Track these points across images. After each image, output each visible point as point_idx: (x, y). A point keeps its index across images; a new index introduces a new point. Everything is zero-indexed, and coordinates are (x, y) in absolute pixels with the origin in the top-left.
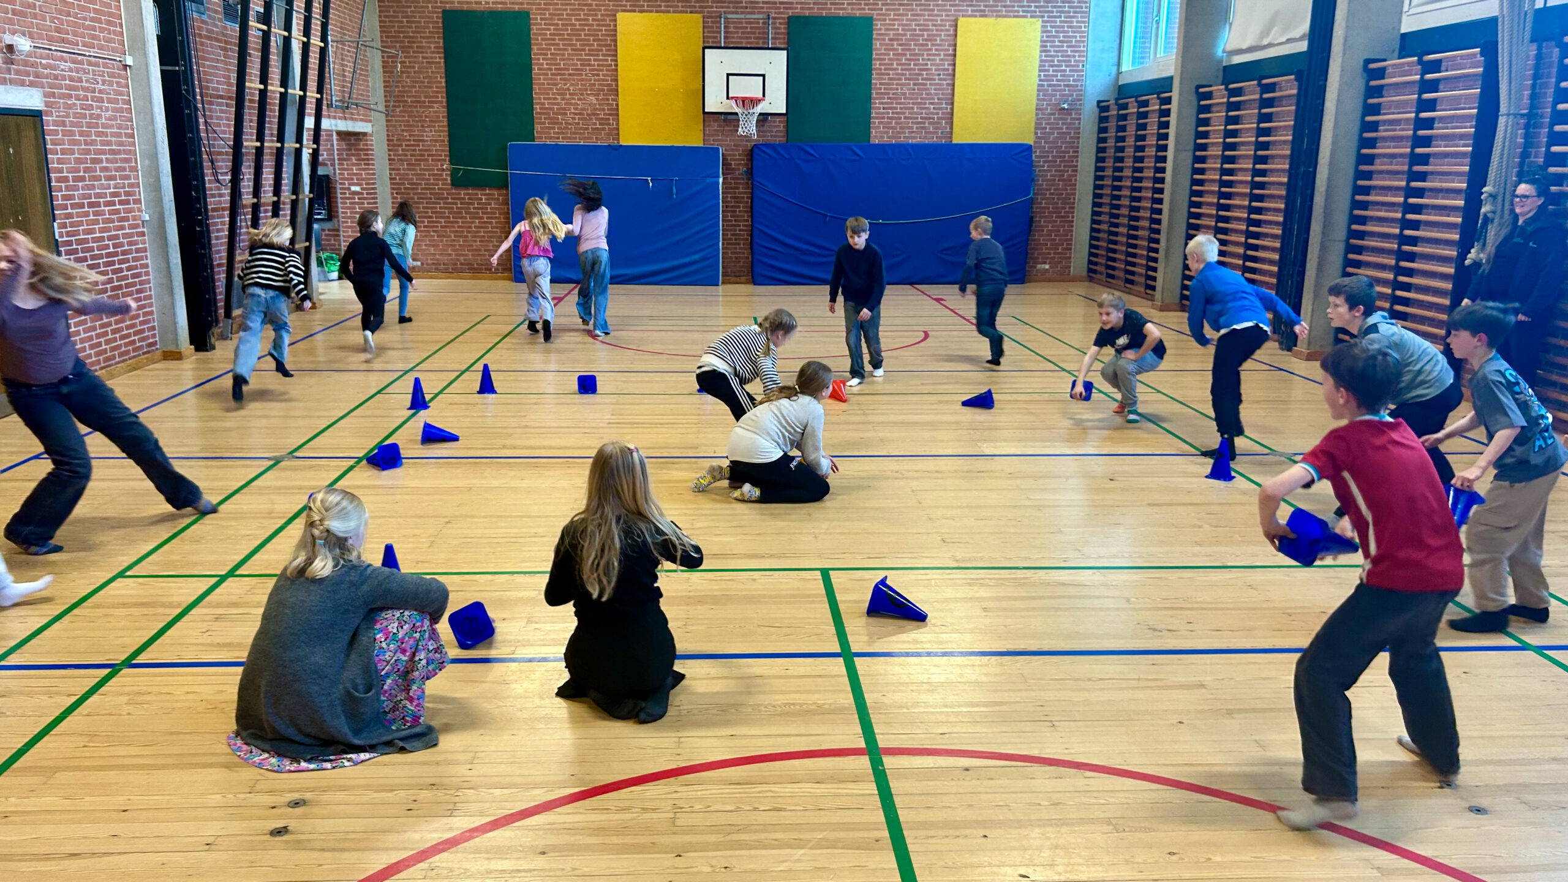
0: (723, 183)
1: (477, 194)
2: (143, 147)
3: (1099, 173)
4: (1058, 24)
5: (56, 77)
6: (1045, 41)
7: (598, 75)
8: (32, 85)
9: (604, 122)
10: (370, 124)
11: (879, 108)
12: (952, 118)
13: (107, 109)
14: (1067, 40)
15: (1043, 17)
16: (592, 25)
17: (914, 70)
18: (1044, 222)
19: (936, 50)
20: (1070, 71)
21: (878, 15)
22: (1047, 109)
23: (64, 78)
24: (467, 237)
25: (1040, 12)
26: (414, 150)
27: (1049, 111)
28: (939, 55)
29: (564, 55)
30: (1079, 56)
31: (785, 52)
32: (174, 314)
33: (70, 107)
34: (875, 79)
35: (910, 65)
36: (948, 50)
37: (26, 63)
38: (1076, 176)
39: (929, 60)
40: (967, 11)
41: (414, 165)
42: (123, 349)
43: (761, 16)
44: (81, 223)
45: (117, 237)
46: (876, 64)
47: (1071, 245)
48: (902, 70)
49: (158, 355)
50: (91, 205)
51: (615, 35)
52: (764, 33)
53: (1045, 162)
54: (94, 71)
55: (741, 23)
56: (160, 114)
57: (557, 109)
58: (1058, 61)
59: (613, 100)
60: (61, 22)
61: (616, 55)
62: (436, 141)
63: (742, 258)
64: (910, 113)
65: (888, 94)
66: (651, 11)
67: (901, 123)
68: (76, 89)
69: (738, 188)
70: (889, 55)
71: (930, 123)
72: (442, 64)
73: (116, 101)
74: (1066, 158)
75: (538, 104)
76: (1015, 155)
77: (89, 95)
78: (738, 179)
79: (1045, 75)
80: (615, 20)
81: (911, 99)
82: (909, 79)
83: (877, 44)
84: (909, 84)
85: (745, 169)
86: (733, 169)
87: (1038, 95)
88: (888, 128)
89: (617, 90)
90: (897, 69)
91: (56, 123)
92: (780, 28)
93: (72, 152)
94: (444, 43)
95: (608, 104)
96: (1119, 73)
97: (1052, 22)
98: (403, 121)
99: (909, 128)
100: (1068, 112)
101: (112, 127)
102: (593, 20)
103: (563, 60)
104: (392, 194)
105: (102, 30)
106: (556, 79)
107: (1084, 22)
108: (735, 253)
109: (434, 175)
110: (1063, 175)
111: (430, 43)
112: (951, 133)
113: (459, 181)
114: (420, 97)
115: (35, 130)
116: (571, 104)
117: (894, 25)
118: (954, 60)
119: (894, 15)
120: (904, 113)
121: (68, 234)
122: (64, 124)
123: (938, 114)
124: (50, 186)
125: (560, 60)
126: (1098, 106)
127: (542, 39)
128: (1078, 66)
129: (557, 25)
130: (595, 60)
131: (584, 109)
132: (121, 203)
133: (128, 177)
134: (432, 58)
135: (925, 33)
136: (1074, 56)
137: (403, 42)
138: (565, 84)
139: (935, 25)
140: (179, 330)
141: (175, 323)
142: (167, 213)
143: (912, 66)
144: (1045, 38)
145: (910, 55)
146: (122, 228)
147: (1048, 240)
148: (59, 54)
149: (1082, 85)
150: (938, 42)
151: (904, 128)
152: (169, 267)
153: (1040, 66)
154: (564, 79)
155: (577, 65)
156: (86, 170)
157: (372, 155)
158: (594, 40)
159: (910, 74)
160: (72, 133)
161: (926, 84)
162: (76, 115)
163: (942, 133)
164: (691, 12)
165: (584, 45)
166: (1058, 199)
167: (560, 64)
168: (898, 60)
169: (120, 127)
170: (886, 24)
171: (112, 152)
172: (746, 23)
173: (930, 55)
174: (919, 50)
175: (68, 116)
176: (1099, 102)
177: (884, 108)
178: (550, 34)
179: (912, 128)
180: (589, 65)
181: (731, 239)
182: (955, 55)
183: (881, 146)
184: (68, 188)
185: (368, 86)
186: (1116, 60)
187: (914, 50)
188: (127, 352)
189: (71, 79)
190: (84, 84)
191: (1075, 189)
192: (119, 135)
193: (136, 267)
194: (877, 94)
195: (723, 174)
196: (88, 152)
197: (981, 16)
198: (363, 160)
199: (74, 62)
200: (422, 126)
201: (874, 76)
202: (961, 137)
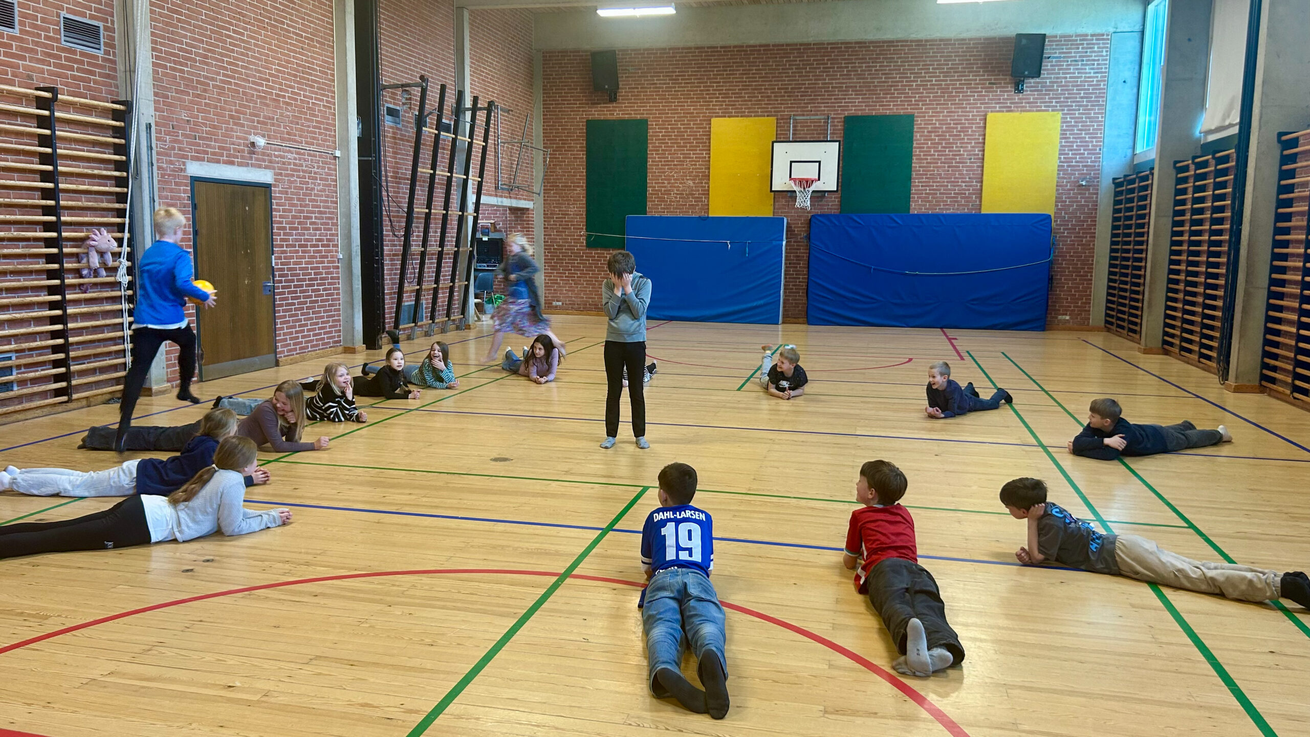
0: (786, 245)
1: (604, 254)
2: (343, 210)
3: (1114, 239)
4: (1077, 115)
5: (284, 163)
6: (1065, 130)
7: (696, 165)
8: (266, 167)
9: (698, 200)
10: (532, 203)
11: (919, 186)
12: (981, 194)
13: (319, 184)
14: (1085, 129)
15: (1063, 110)
16: (693, 128)
17: (949, 155)
18: (1065, 280)
19: (968, 139)
20: (1088, 154)
21: (918, 113)
22: (1067, 186)
23: (290, 164)
24: (595, 284)
25: (1060, 106)
26: (562, 221)
27: (1068, 187)
28: (971, 143)
29: (671, 150)
30: (1096, 142)
31: (837, 144)
32: (353, 322)
33: (291, 182)
34: (915, 163)
35: (945, 151)
36: (979, 139)
37: (264, 154)
38: (1094, 241)
39: (961, 147)
40: (996, 107)
41: (561, 232)
42: (315, 343)
43: (823, 117)
44: (292, 257)
45: (318, 268)
46: (916, 151)
47: (1090, 299)
48: (938, 155)
49: (340, 349)
50: (300, 246)
51: (710, 135)
52: (824, 130)
53: (1064, 229)
54: (312, 160)
55: (807, 122)
56: (355, 189)
57: (665, 191)
58: (1077, 146)
59: (705, 183)
60: (292, 128)
61: (710, 150)
62: (577, 215)
63: (800, 304)
64: (944, 190)
65: (927, 175)
66: (738, 116)
67: (937, 198)
68: (298, 171)
69: (800, 249)
70: (928, 144)
71: (962, 198)
72: (585, 159)
73: (327, 180)
74: (1085, 226)
75: (650, 187)
76: (1036, 223)
77: (307, 175)
78: (800, 242)
79: (1064, 158)
80: (710, 124)
81: (946, 178)
82: (944, 163)
83: (917, 136)
84: (945, 167)
85: (805, 234)
86: (796, 234)
87: (1059, 174)
88: (926, 201)
89: (709, 176)
90: (934, 155)
91: (280, 192)
92: (838, 126)
93: (291, 211)
94: (586, 144)
95: (702, 187)
96: (1134, 155)
97: (1071, 114)
98: (555, 200)
99: (943, 201)
100: (1087, 187)
101: (322, 196)
102: (694, 124)
103: (670, 154)
104: (545, 252)
105: (320, 134)
106: (664, 169)
107: (1102, 113)
108: (795, 300)
109: (575, 239)
110: (1082, 241)
111: (577, 144)
112: (981, 205)
113: (592, 244)
114: (568, 183)
115: (265, 195)
116: (675, 187)
117: (932, 120)
118: (983, 147)
119: (932, 112)
120: (940, 190)
121: (282, 264)
122: (286, 193)
123: (969, 190)
124: (272, 232)
125: (668, 154)
126: (1114, 183)
127: (656, 140)
128: (1096, 150)
129: (667, 128)
130: (693, 154)
131: (684, 190)
132: (323, 246)
133: (330, 229)
134: (577, 154)
135: (959, 126)
136: (1092, 142)
137: (559, 144)
138: (671, 172)
139: (967, 120)
140: (356, 333)
141: (353, 328)
142: (354, 254)
143: (947, 153)
144: (1064, 128)
145: (946, 144)
146: (323, 262)
147: (1068, 295)
148: (288, 148)
149: (1099, 166)
150: (970, 133)
151: (940, 201)
152: (352, 291)
153: (1060, 150)
154: (671, 169)
155: (680, 158)
156: (299, 223)
157: (532, 224)
158: (694, 139)
159: (945, 159)
160: (292, 199)
161: (959, 167)
162: (295, 188)
163: (972, 205)
164: (768, 116)
165: (686, 143)
166: (1077, 260)
167: (668, 158)
168: (934, 147)
169: (327, 196)
170: (925, 120)
171: (320, 212)
172: (811, 122)
173: (963, 143)
174: (953, 139)
175: (290, 188)
176: (1114, 179)
177: (922, 186)
178: (662, 136)
179: (947, 201)
180: (689, 158)
181: (792, 289)
182: (984, 143)
183: (918, 216)
184: (285, 234)
185: (532, 175)
186: (1131, 144)
187: (949, 139)
188: (317, 345)
189: (295, 164)
190: (304, 168)
191: (1094, 252)
192: (327, 201)
193: (330, 289)
194: (916, 175)
195: (787, 239)
196: (302, 211)
197: (1008, 111)
198: (526, 228)
199: (297, 153)
200: (568, 204)
201: (914, 161)
202: (987, 209)
